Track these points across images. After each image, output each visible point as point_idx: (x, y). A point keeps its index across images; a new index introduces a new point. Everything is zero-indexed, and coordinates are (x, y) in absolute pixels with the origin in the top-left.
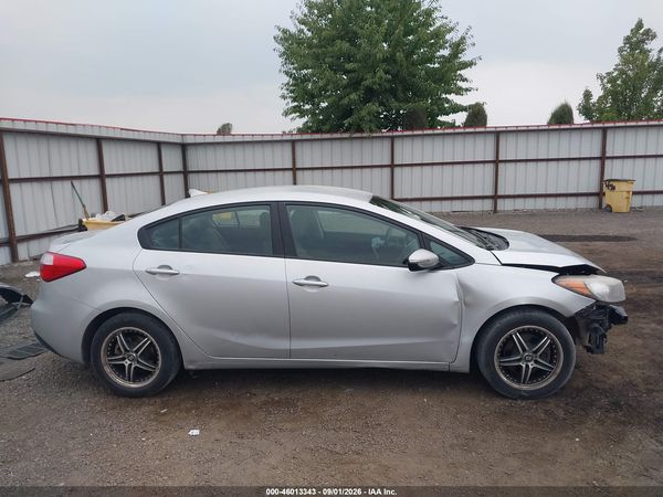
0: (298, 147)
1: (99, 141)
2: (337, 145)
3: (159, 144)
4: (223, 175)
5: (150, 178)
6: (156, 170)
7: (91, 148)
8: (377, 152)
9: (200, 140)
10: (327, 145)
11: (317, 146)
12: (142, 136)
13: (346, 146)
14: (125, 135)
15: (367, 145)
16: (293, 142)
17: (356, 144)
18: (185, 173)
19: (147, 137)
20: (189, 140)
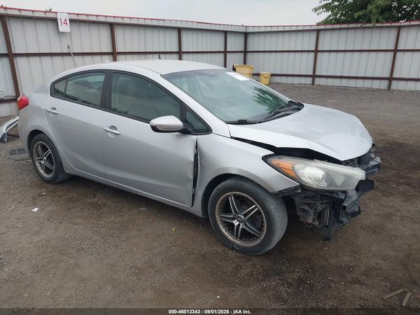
0: (322, 35)
1: (179, 30)
2: (351, 33)
3: (226, 33)
4: (262, 54)
5: (217, 55)
6: (223, 50)
7: (175, 35)
8: (384, 38)
9: (256, 30)
10: (343, 33)
11: (336, 34)
12: (213, 28)
13: (359, 34)
14: (200, 26)
15: (376, 33)
16: (318, 31)
17: (368, 33)
18: (245, 52)
19: (218, 28)
20: (250, 30)
